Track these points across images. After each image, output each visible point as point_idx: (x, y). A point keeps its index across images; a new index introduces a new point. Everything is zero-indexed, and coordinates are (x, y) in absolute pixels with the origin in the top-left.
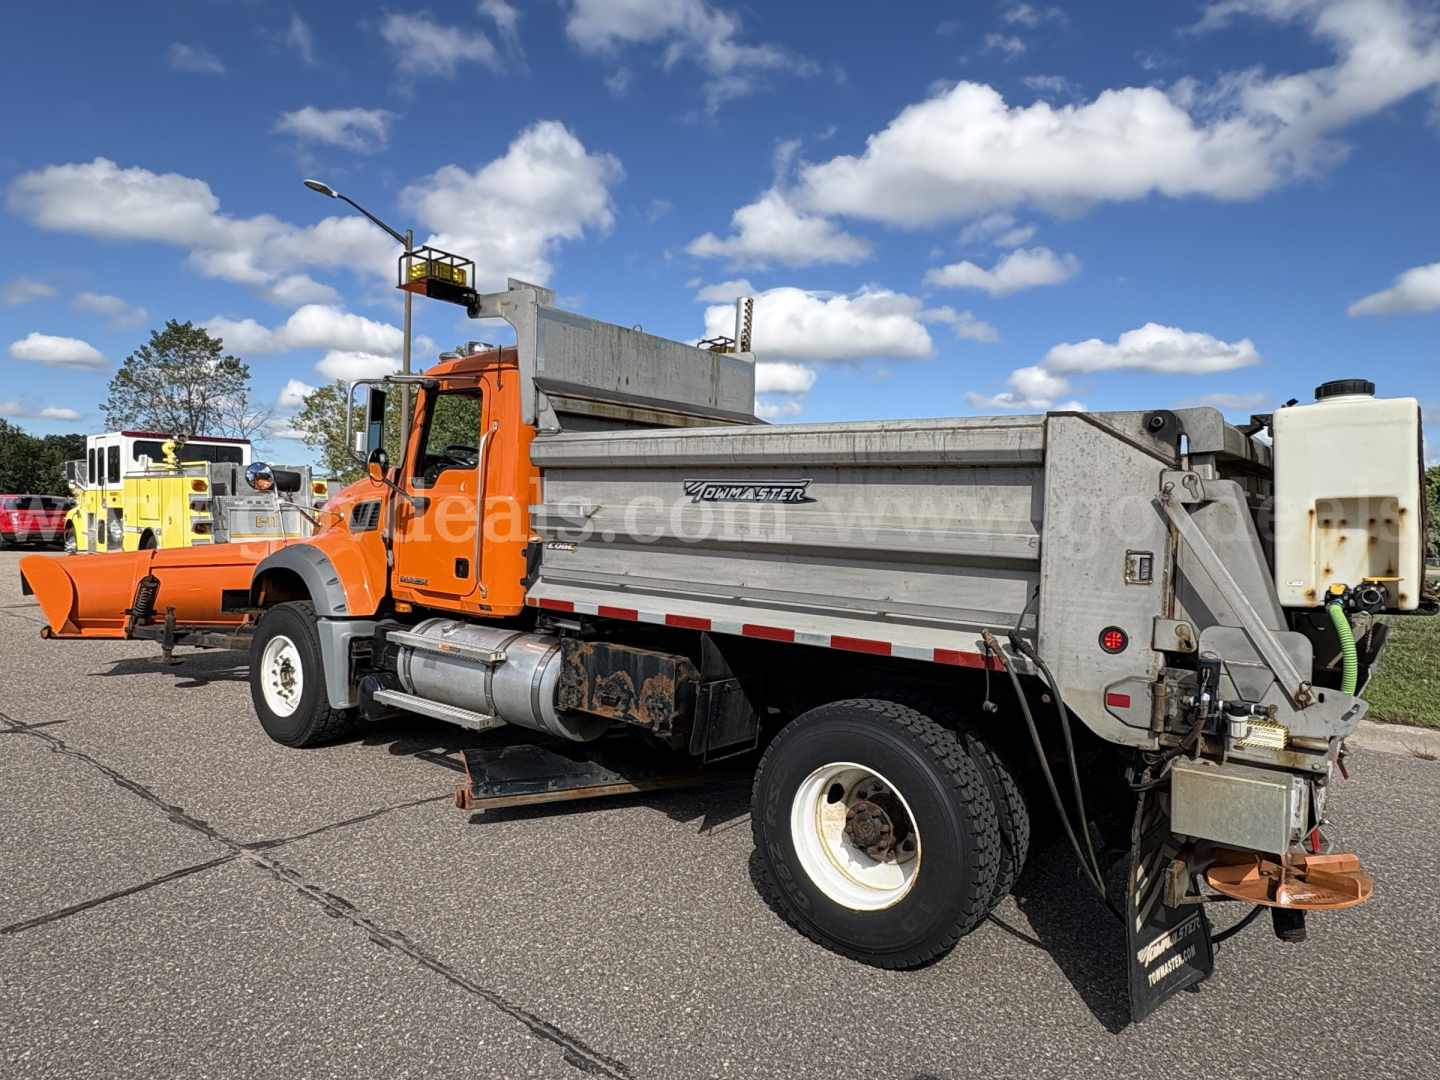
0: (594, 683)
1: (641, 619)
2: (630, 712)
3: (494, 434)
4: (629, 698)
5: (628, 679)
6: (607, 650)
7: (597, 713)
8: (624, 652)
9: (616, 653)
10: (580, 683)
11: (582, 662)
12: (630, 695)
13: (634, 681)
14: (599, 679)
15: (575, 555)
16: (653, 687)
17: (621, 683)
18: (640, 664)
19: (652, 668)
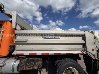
0: (27, 65)
1: (37, 54)
2: (34, 68)
3: (4, 30)
4: (33, 66)
5: (33, 63)
6: (29, 59)
7: (27, 69)
8: (33, 59)
9: (31, 60)
10: (24, 65)
11: (24, 62)
12: (34, 65)
13: (34, 63)
14: (27, 64)
15: (23, 46)
16: (38, 63)
17: (32, 64)
18: (36, 60)
19: (38, 61)
